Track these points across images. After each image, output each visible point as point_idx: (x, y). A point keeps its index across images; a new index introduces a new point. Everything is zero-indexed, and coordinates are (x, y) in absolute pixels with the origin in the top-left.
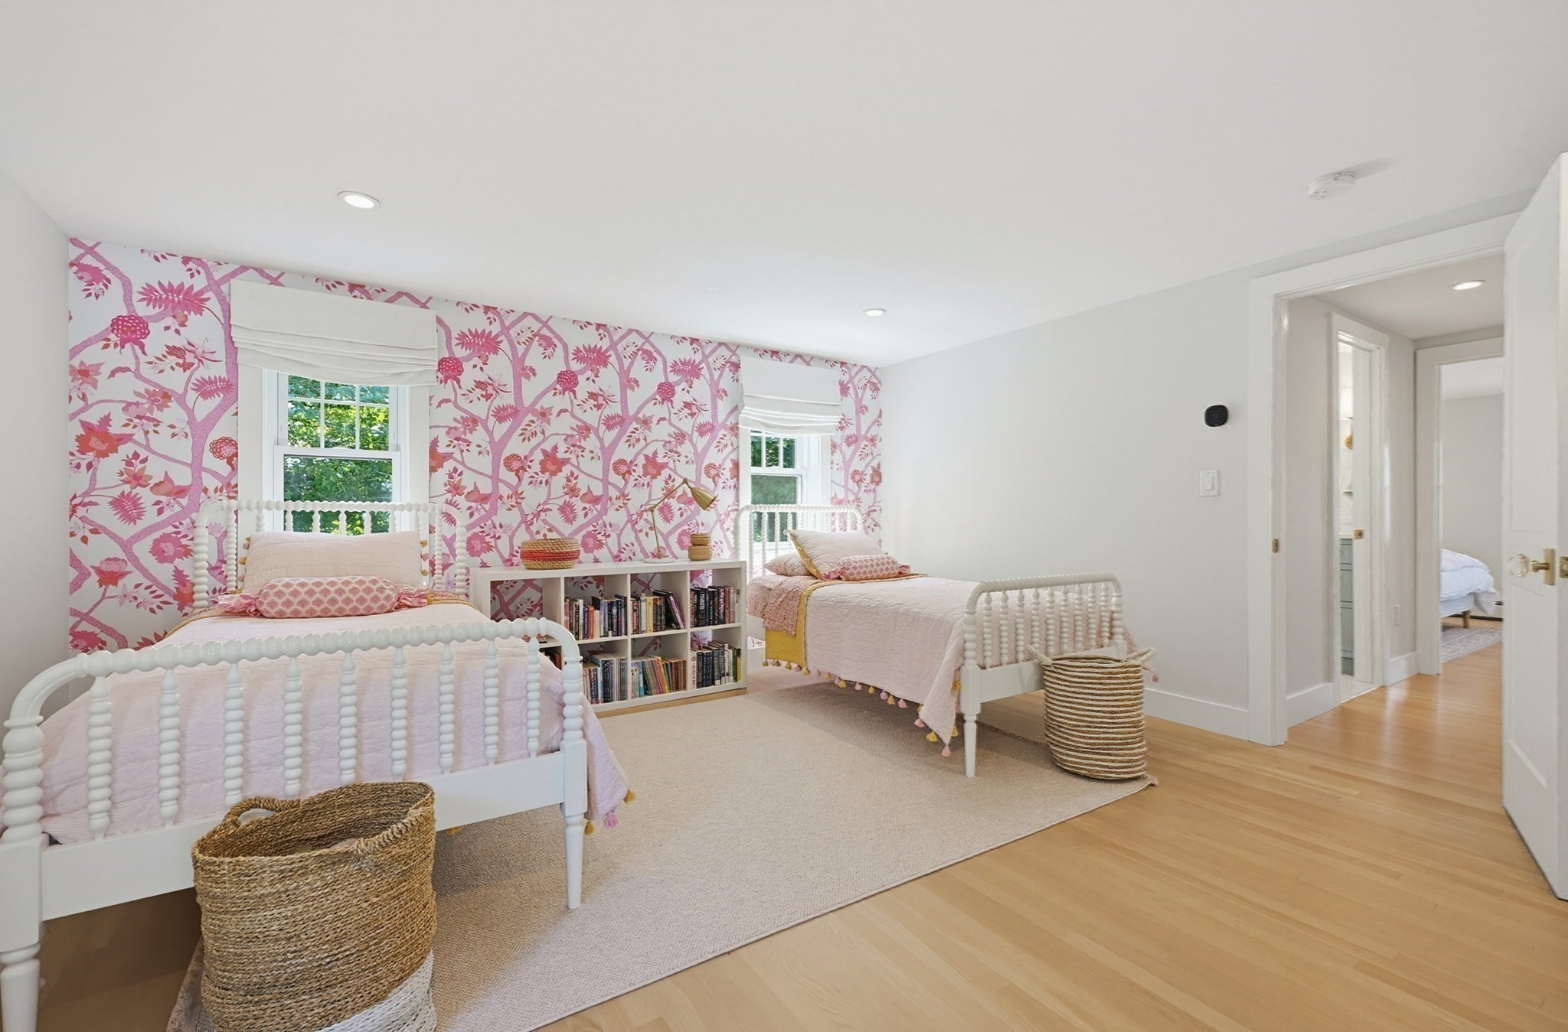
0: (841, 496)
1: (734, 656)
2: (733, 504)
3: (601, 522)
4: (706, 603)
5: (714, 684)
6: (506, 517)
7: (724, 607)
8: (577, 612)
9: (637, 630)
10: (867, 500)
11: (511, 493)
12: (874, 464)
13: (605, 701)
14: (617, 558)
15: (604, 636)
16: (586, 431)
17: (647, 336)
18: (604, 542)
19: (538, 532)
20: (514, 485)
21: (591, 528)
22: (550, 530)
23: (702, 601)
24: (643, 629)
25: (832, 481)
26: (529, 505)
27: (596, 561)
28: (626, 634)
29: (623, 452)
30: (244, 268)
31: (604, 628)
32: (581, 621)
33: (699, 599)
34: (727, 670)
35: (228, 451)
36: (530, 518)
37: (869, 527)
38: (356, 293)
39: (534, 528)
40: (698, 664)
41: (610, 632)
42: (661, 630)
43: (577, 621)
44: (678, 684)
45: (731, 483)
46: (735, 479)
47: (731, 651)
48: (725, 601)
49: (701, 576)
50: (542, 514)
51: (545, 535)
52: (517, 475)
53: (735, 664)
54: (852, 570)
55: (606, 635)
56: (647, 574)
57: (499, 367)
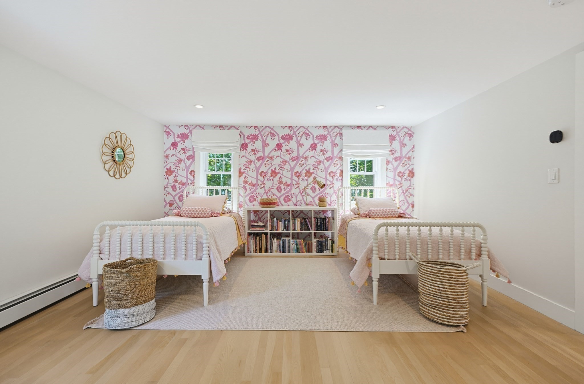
0: (392, 182)
1: (331, 243)
2: (341, 186)
3: (290, 193)
4: (320, 222)
5: (323, 252)
6: (260, 191)
7: (328, 225)
8: (274, 222)
9: (294, 230)
10: (406, 184)
11: (261, 183)
12: (410, 168)
13: (283, 252)
14: (295, 205)
15: (283, 231)
16: (285, 162)
17: (307, 128)
18: (291, 199)
19: (270, 196)
20: (262, 181)
21: (287, 195)
22: (273, 195)
23: (319, 222)
24: (296, 230)
25: (387, 176)
26: (267, 187)
27: (288, 205)
28: (290, 231)
29: (298, 169)
30: (196, 126)
31: (283, 228)
32: (275, 225)
33: (317, 221)
34: (328, 248)
35: (193, 174)
36: (267, 191)
37: (407, 196)
38: (221, 128)
39: (268, 194)
40: (317, 244)
41: (285, 230)
42: (303, 231)
43: (274, 225)
44: (309, 250)
45: (340, 178)
46: (341, 177)
47: (330, 241)
48: (328, 223)
49: (327, 212)
50: (271, 190)
51: (272, 197)
52: (263, 178)
53: (332, 246)
54: (372, 214)
55: (283, 230)
56: (306, 211)
57: (258, 144)
